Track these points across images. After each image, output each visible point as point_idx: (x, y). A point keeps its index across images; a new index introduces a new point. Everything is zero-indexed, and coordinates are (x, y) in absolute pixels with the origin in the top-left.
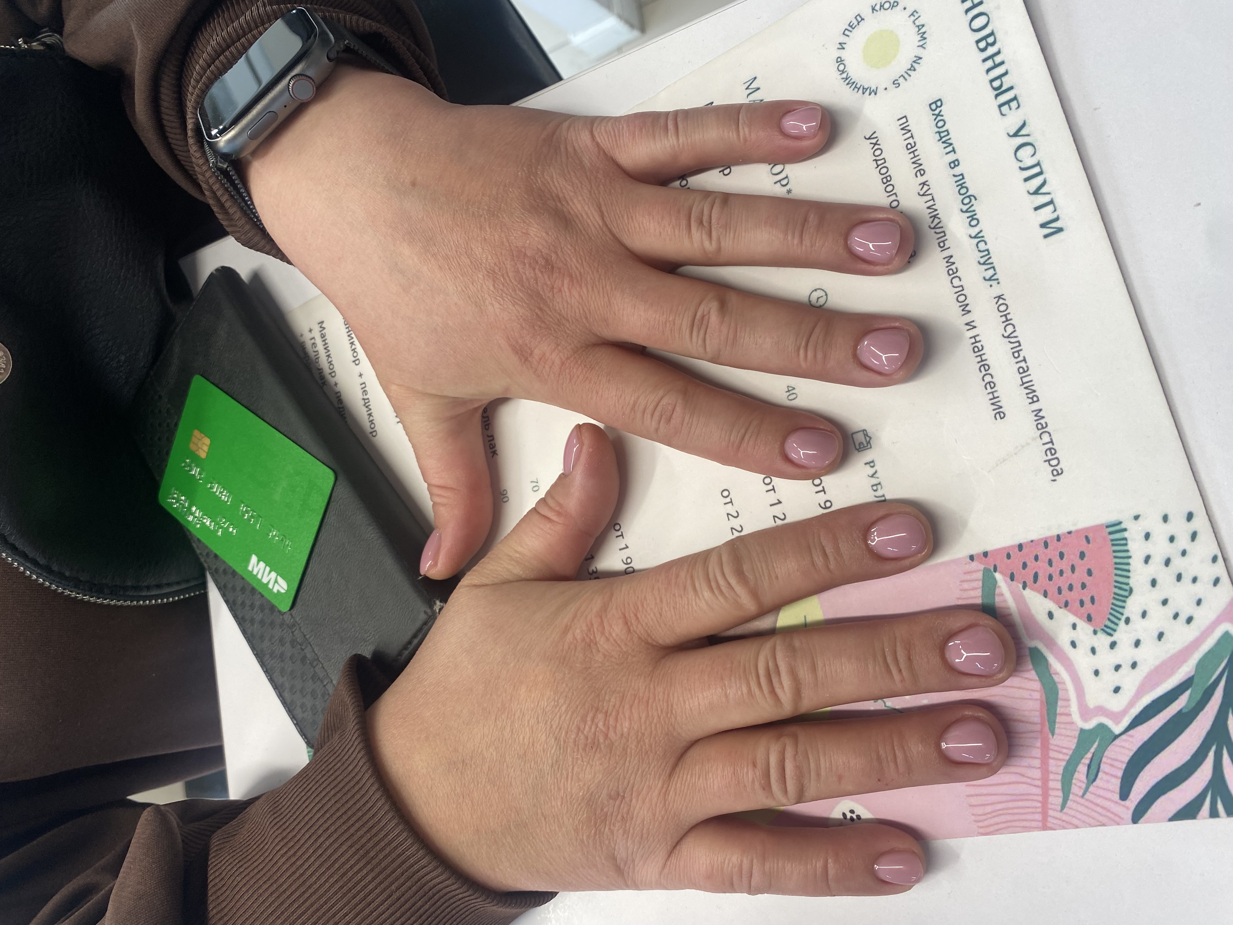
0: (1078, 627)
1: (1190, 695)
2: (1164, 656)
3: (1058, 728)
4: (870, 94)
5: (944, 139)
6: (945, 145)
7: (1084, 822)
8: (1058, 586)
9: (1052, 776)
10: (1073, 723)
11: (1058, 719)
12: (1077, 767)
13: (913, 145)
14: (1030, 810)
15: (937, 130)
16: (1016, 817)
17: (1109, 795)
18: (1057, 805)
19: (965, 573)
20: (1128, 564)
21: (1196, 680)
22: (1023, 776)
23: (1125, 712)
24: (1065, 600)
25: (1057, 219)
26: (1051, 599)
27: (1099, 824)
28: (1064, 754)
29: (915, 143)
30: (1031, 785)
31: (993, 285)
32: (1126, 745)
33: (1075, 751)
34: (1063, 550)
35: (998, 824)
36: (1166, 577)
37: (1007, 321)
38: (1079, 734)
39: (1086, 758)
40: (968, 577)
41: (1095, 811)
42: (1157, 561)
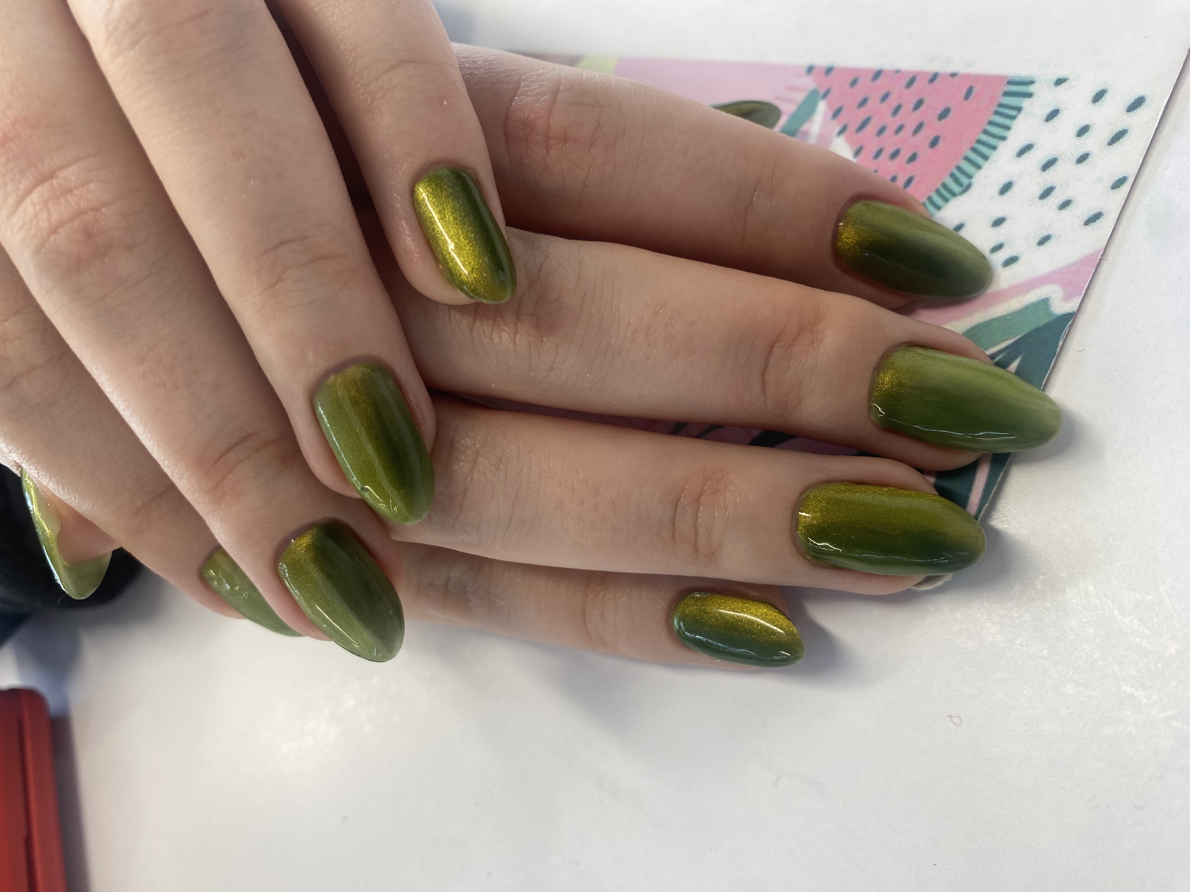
19: (787, 88)
20: (994, 148)
34: (926, 98)
36: (1029, 185)
42: (1038, 156)
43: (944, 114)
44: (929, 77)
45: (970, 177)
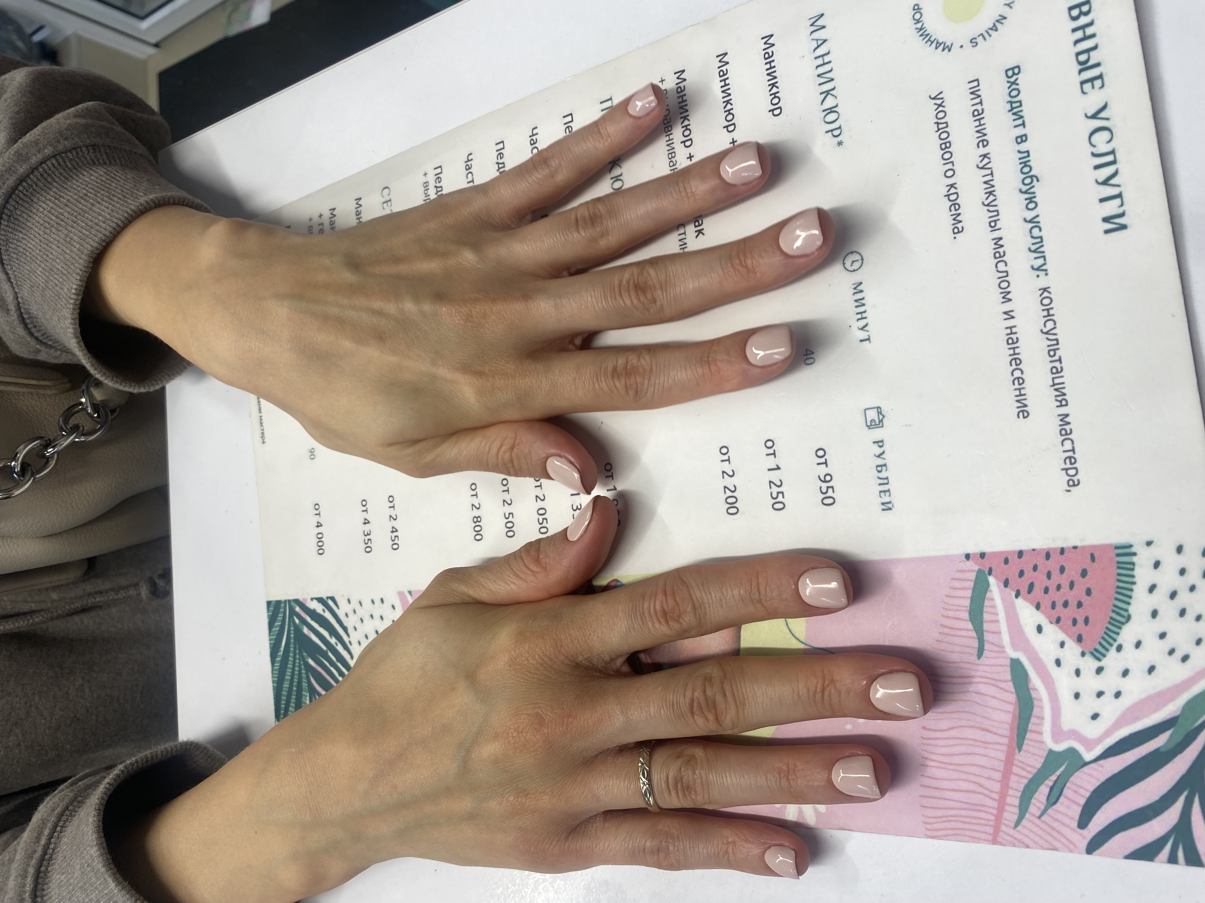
0: (1066, 646)
1: (1171, 736)
2: (1152, 691)
3: (1026, 744)
4: (943, 50)
5: (1015, 111)
6: (1016, 117)
7: (1036, 843)
8: (1053, 600)
9: (1011, 792)
10: (1043, 742)
11: (1028, 735)
12: (1039, 787)
13: (981, 112)
14: (982, 822)
15: (1009, 99)
16: (967, 826)
17: (1067, 821)
18: (1011, 821)
19: (958, 571)
20: (1131, 590)
21: (1180, 721)
22: (981, 786)
23: (1099, 740)
24: (1057, 615)
25: (1122, 215)
26: (1042, 612)
27: (1051, 847)
28: (1028, 772)
29: (983, 110)
30: (988, 796)
31: (1041, 276)
32: (1095, 774)
33: (1040, 771)
34: (1064, 564)
35: (946, 829)
36: (1168, 610)
37: (1049, 315)
38: (1047, 755)
39: (1050, 780)
40: (960, 575)
41: (1050, 834)
42: (1162, 592)
43: (1084, 573)
44: (1059, 551)
45: (1126, 610)
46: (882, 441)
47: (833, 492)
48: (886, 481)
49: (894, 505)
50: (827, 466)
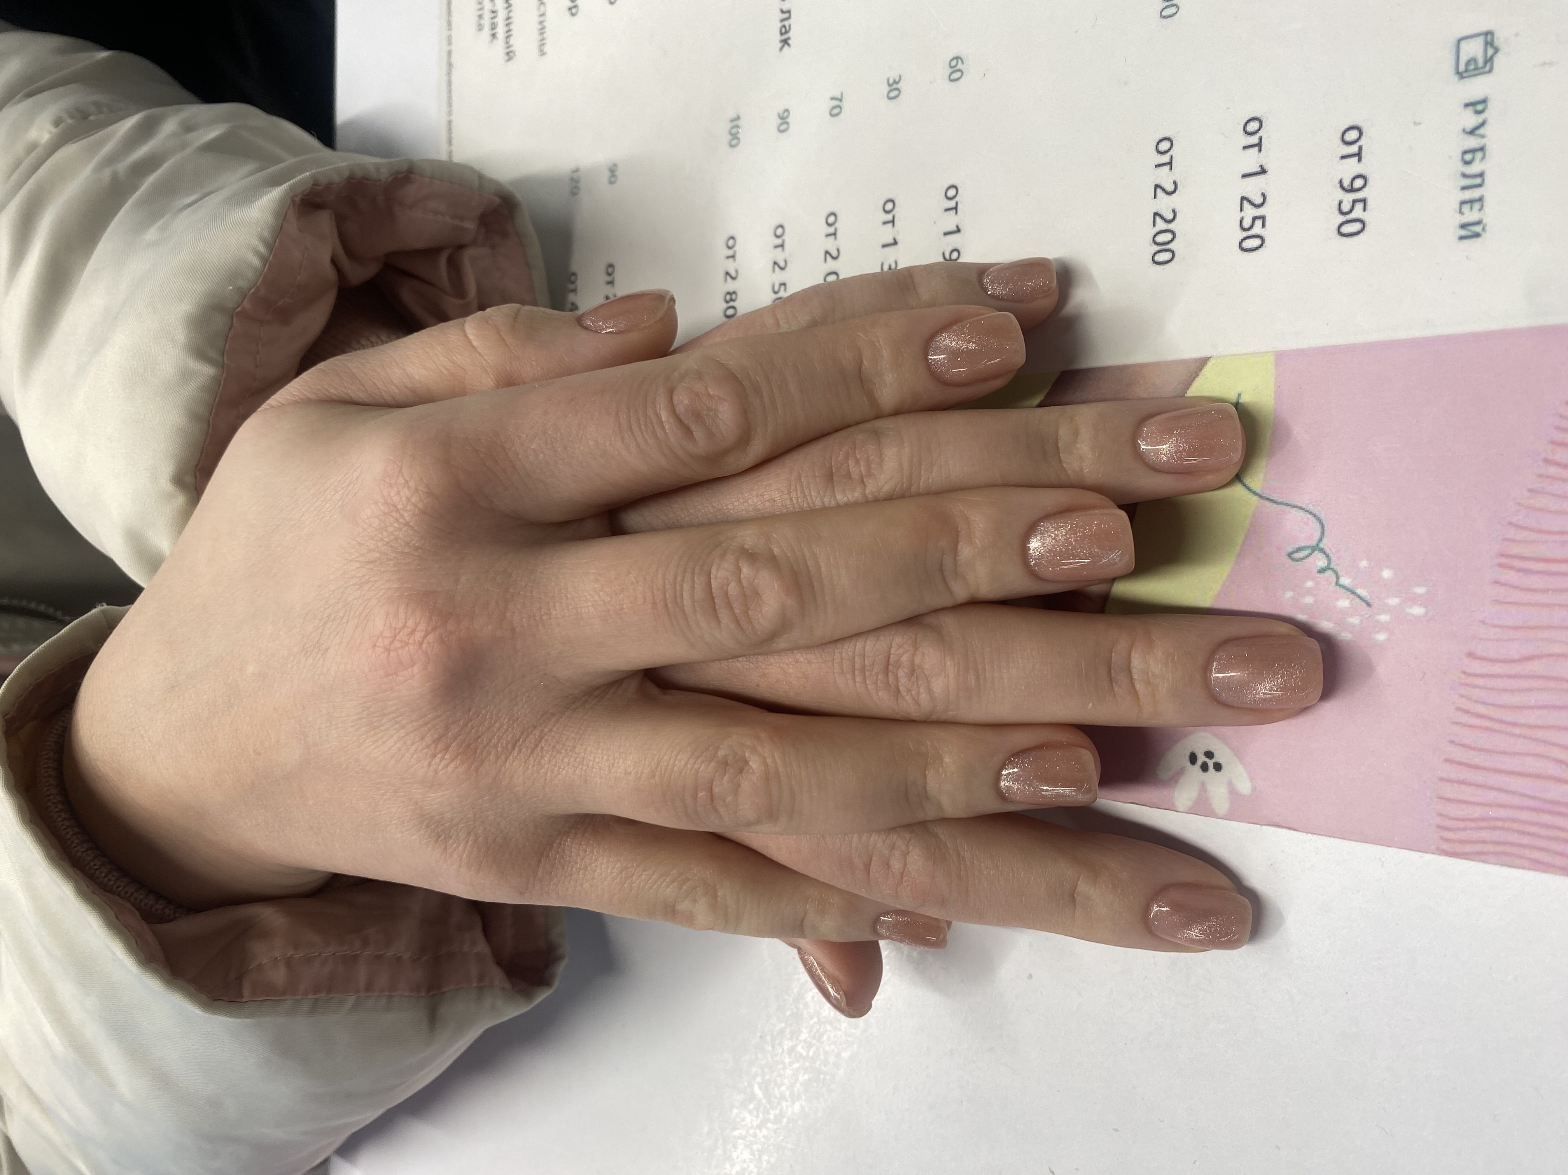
46: (1484, 101)
47: (1364, 210)
48: (1478, 181)
49: (1487, 228)
50: (1360, 160)
